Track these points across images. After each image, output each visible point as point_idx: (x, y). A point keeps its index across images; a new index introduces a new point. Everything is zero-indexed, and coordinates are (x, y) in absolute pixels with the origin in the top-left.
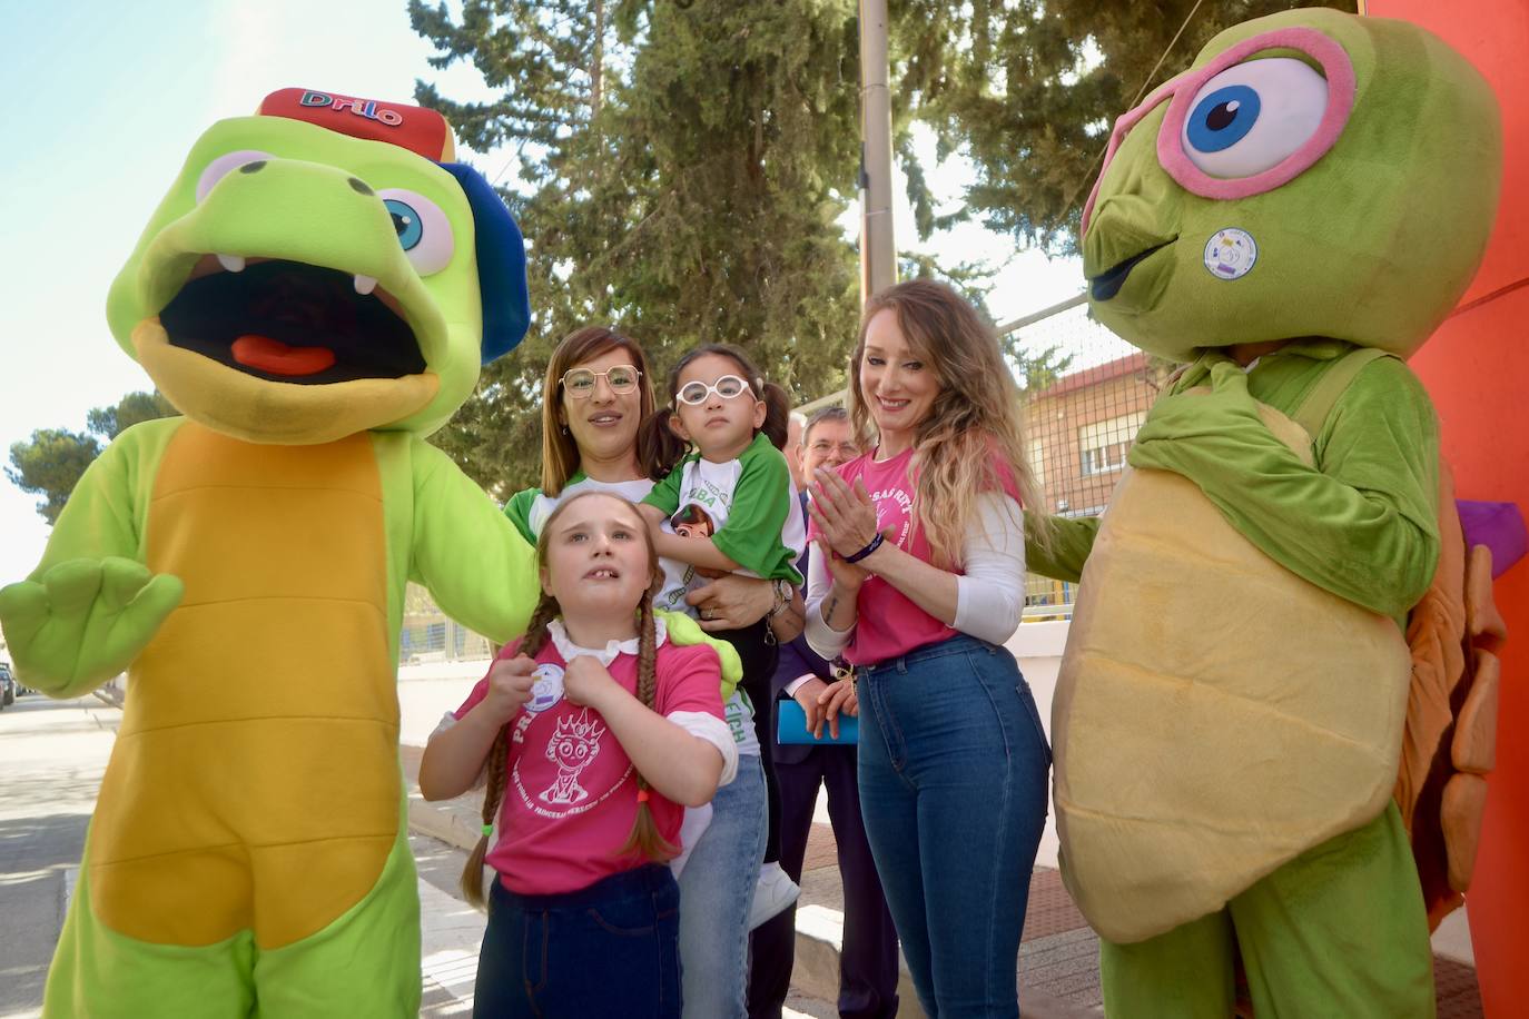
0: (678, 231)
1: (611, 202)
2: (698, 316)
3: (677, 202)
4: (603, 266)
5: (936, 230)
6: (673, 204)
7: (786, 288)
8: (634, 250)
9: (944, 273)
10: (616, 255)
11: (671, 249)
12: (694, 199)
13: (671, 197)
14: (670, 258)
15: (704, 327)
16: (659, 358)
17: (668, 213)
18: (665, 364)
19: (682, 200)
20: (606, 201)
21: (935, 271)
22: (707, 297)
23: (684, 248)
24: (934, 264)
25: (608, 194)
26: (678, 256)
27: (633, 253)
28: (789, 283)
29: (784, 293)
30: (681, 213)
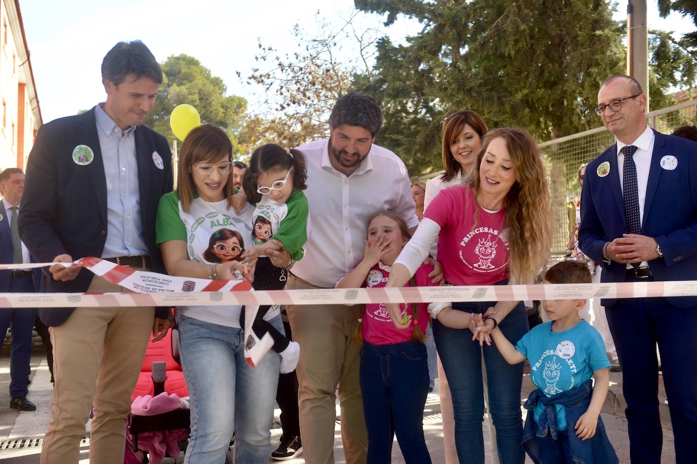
0: (518, 27)
1: (478, 11)
2: (526, 73)
3: (516, 10)
4: (475, 50)
5: (672, 11)
6: (514, 10)
7: (580, 59)
8: (492, 39)
9: (675, 43)
10: (482, 42)
11: (514, 38)
12: (527, 8)
13: (513, 6)
14: (513, 43)
15: (530, 80)
16: (506, 101)
17: (511, 17)
18: (510, 104)
19: (519, 7)
20: (475, 10)
21: (670, 42)
22: (532, 61)
23: (521, 37)
24: (670, 38)
25: (476, 6)
26: (516, 41)
27: (491, 41)
28: (582, 55)
29: (579, 61)
30: (519, 17)
